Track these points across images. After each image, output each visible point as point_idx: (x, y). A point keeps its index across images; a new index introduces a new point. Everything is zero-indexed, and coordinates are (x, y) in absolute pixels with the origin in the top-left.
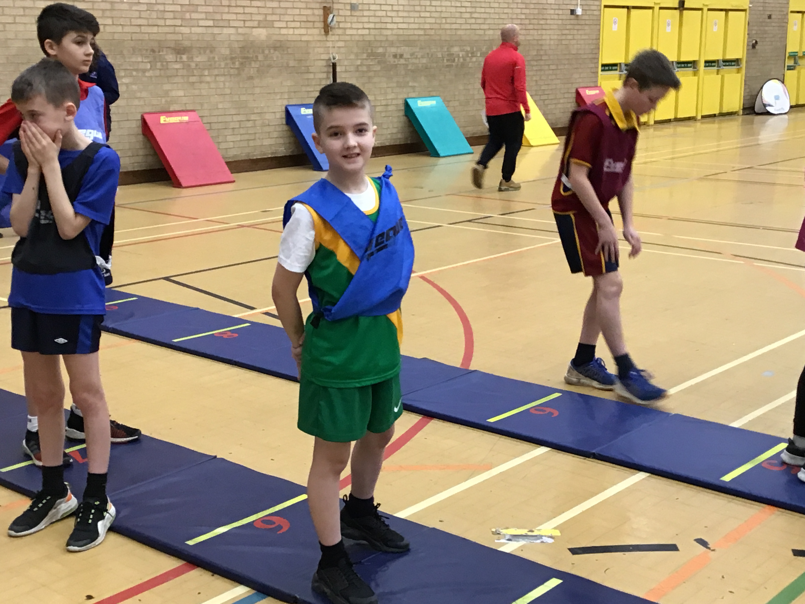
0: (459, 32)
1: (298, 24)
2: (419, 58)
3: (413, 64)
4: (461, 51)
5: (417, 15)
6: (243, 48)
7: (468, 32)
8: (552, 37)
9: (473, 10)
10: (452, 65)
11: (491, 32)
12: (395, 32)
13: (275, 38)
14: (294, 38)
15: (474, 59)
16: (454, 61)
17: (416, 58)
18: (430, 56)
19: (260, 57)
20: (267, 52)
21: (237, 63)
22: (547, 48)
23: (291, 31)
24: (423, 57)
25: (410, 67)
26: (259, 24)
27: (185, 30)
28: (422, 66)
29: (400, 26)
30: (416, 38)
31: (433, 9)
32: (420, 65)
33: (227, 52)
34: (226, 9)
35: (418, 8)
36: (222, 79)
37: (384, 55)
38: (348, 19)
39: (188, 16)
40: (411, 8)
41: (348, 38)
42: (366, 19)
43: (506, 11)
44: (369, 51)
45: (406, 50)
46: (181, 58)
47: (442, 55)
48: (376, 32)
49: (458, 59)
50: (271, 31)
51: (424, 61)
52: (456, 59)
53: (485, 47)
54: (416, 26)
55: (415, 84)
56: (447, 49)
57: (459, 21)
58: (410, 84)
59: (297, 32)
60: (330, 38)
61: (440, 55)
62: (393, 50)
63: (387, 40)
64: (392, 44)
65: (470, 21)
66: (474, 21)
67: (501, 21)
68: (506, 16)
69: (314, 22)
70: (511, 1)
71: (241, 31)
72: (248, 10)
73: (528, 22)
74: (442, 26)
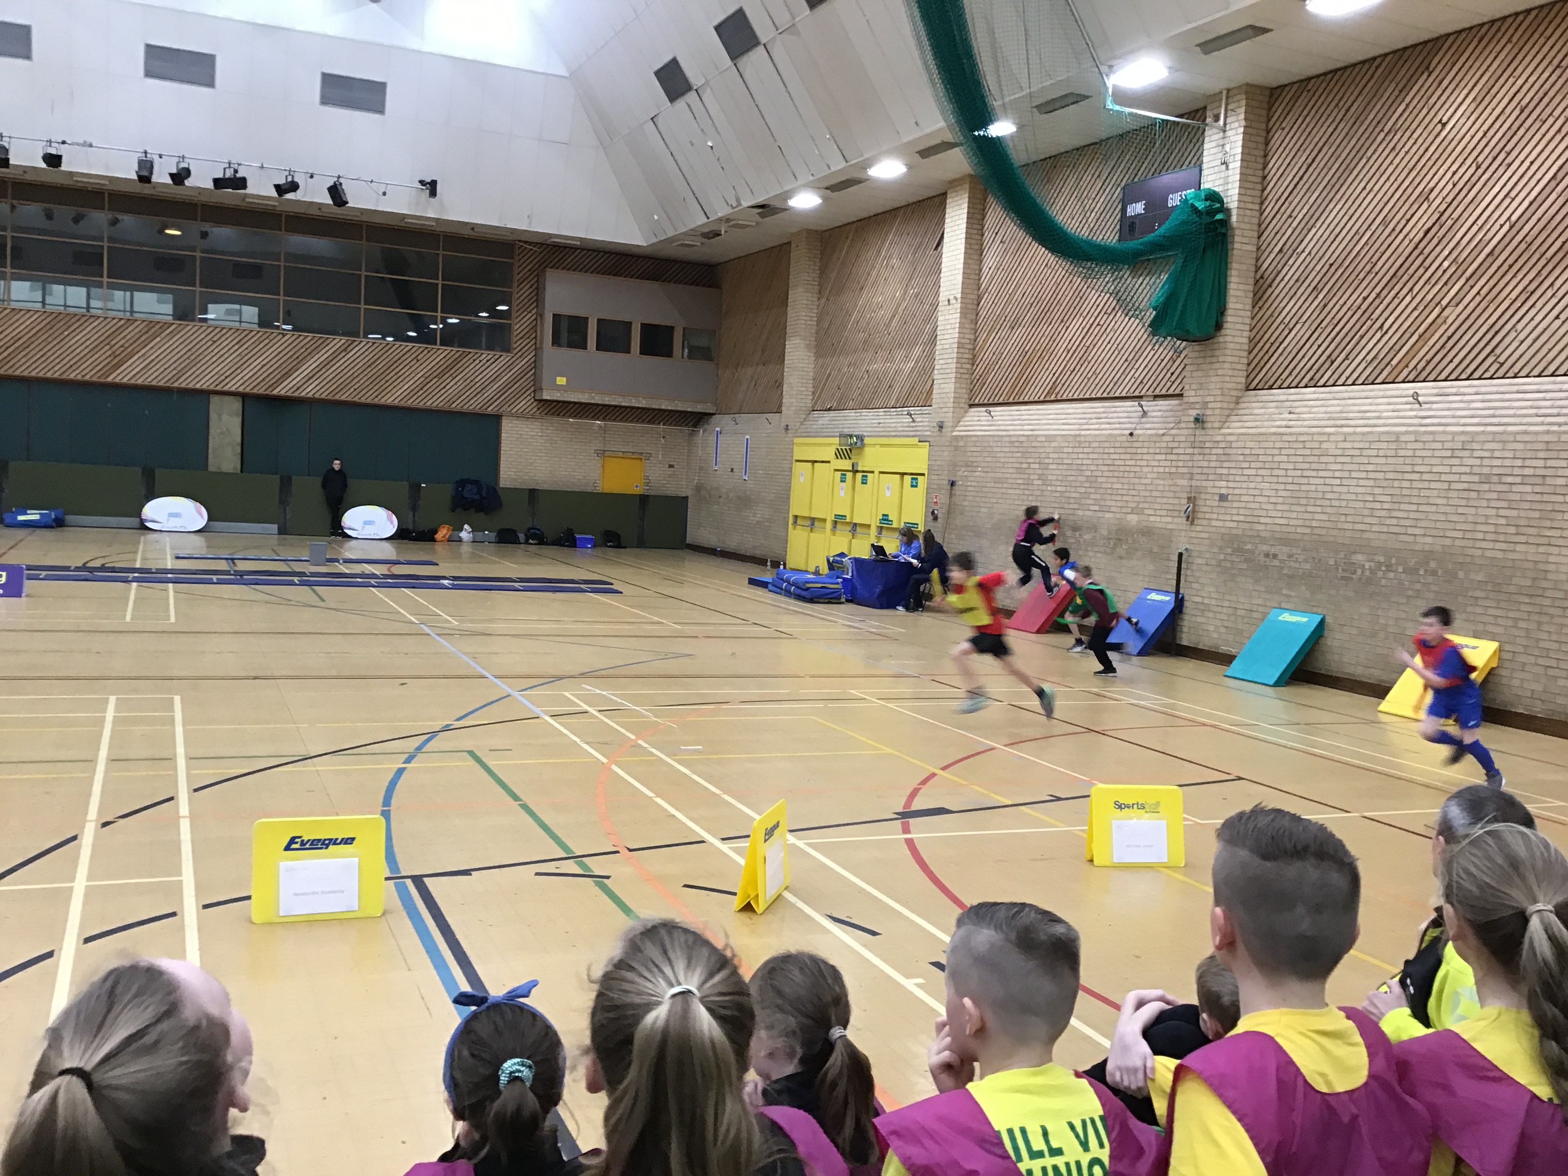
0: (1367, 535)
1: (1164, 513)
2: (1300, 562)
3: (1290, 567)
4: (1369, 561)
5: (1303, 509)
6: (1117, 530)
7: (1383, 536)
9: (1396, 506)
10: (1352, 579)
11: (1429, 540)
12: (1269, 528)
13: (1144, 524)
14: (1161, 525)
15: (1391, 575)
16: (1355, 572)
17: (1296, 561)
18: (1317, 561)
19: (1130, 541)
20: (1135, 536)
23: (1158, 519)
24: (1306, 561)
25: (1285, 571)
26: (1132, 510)
27: (1080, 513)
28: (1304, 573)
29: (1277, 521)
30: (1298, 537)
31: (1327, 503)
32: (1301, 571)
33: (1106, 533)
34: (1109, 497)
35: (1304, 501)
36: (1100, 555)
37: (1252, 552)
38: (1215, 510)
39: (1083, 501)
40: (1294, 501)
41: (1213, 530)
42: (1235, 511)
43: (1461, 510)
44: (1235, 546)
45: (1282, 551)
47: (1336, 562)
48: (1246, 526)
49: (1363, 572)
50: (1143, 517)
51: (1308, 566)
52: (1359, 572)
53: (1414, 561)
54: (1300, 522)
55: (1293, 594)
56: (1345, 555)
57: (1368, 520)
58: (1284, 592)
59: (1164, 520)
60: (1193, 528)
61: (1332, 562)
62: (1265, 548)
63: (1258, 536)
64: (1264, 541)
65: (1388, 521)
66: (1394, 522)
67: (1450, 526)
68: (1462, 518)
69: (1180, 511)
70: (1474, 495)
71: (1118, 516)
72: (1125, 498)
73: (1512, 530)
74: (1340, 526)
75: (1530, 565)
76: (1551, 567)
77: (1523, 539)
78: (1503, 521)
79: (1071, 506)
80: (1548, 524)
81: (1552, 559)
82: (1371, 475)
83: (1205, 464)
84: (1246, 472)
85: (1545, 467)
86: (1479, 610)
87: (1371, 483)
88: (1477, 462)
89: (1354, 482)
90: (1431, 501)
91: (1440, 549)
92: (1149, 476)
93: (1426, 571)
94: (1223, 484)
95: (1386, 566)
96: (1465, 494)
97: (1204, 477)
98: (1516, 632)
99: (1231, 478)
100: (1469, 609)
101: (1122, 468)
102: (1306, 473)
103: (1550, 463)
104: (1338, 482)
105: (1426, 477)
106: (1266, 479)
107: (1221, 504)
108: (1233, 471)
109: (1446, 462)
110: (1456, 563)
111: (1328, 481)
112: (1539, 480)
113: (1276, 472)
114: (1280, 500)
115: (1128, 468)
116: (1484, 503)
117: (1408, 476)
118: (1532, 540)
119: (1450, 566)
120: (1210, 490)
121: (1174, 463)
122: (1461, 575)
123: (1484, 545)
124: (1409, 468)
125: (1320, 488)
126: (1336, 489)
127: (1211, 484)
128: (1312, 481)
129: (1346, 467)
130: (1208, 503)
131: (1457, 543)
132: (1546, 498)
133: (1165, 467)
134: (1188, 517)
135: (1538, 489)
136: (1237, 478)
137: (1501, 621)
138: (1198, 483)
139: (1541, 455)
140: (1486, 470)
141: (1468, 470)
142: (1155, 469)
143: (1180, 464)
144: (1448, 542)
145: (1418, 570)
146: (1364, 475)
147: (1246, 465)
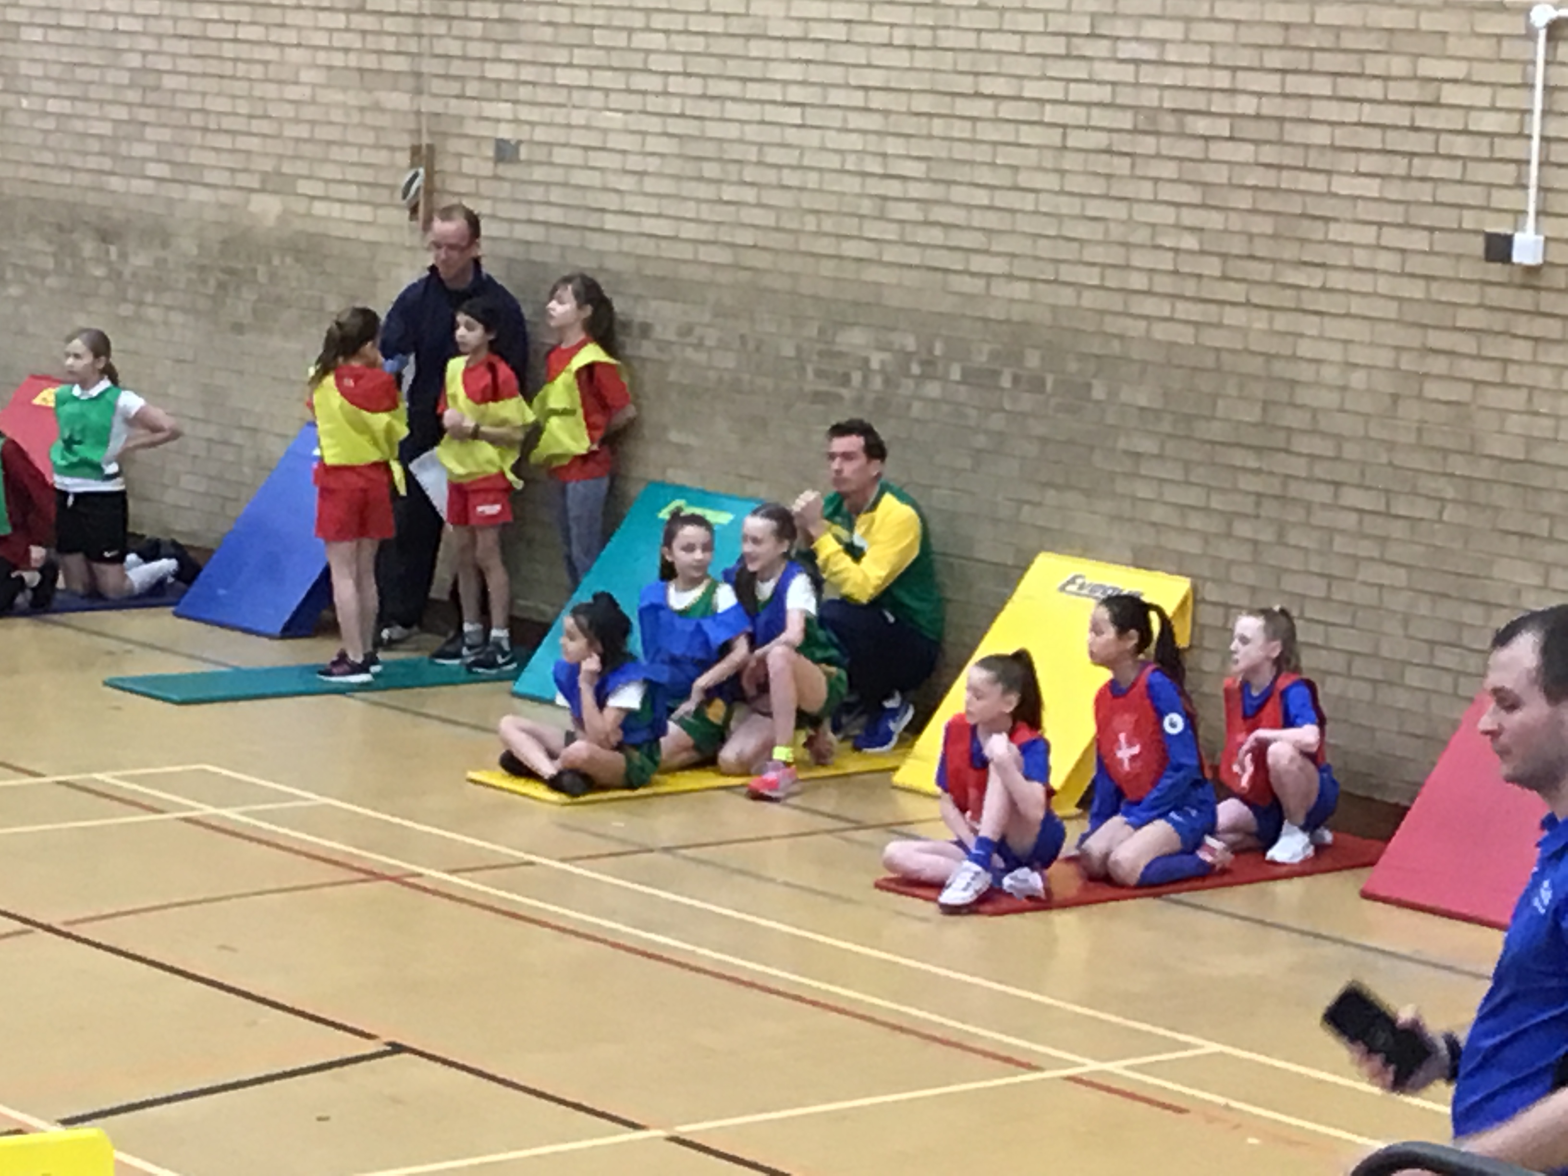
0: (872, 274)
1: (351, 192)
2: (710, 350)
3: (686, 364)
4: (880, 348)
5: (710, 192)
6: (225, 242)
7: (911, 278)
8: (1359, 355)
9: (938, 192)
10: (839, 398)
11: (1021, 290)
12: (627, 245)
13: (298, 225)
14: (341, 230)
15: (933, 389)
16: (845, 379)
17: (699, 346)
18: (751, 345)
19: (261, 273)
21: (212, 282)
22: (1330, 399)
23: (336, 210)
24: (723, 346)
25: (673, 375)
26: (263, 182)
27: (115, 183)
28: (720, 380)
29: (650, 225)
30: (702, 274)
31: (770, 176)
32: (712, 375)
33: (195, 251)
35: (711, 170)
38: (486, 188)
40: (690, 169)
42: (537, 193)
43: (1094, 208)
45: (663, 315)
46: (107, 252)
47: (799, 349)
49: (866, 380)
51: (728, 361)
52: (856, 377)
53: (986, 348)
54: (704, 232)
56: (821, 331)
57: (872, 230)
61: (789, 350)
63: (601, 269)
64: (617, 283)
65: (923, 235)
66: (936, 236)
67: (1067, 251)
68: (1095, 232)
69: (392, 188)
70: (1122, 166)
71: (224, 196)
72: (243, 143)
73: (1212, 267)
74: (804, 245)
75: (1255, 365)
76: (1306, 373)
77: (1236, 291)
78: (1190, 242)
79: (92, 163)
80: (1290, 252)
81: (1305, 349)
82: (878, 100)
83: (454, 47)
84: (563, 76)
85: (1285, 95)
86: (1144, 490)
87: (874, 122)
88: (1127, 73)
89: (835, 118)
90: (1024, 180)
91: (1046, 317)
92: (306, 76)
93: (1016, 379)
94: (504, 110)
95: (923, 363)
96: (1101, 164)
97: (454, 87)
98: (1227, 550)
99: (524, 92)
100: (1121, 486)
101: (229, 50)
102: (716, 88)
103: (1294, 84)
104: (794, 116)
105: (1007, 110)
106: (616, 100)
107: (504, 170)
108: (527, 73)
109: (1055, 69)
110: (1082, 357)
111: (772, 113)
112: (1270, 131)
113: (640, 81)
114: (653, 164)
115: (244, 51)
116: (1146, 190)
117: (963, 107)
118: (1259, 296)
119: (1073, 366)
120: (471, 128)
121: (371, 42)
122: (1099, 392)
123: (1149, 306)
124: (966, 84)
125: (752, 133)
126: (792, 136)
127: (472, 107)
128: (733, 110)
129: (816, 74)
130: (468, 166)
131: (1088, 299)
132: (1287, 180)
133: (347, 50)
134: (414, 210)
135: (1269, 154)
136: (542, 95)
137: (1196, 522)
138: (437, 106)
139: (1274, 59)
140: (1150, 98)
141: (1103, 94)
142: (322, 57)
143: (389, 44)
144: (1066, 297)
145: (995, 374)
146: (857, 99)
147: (561, 56)
